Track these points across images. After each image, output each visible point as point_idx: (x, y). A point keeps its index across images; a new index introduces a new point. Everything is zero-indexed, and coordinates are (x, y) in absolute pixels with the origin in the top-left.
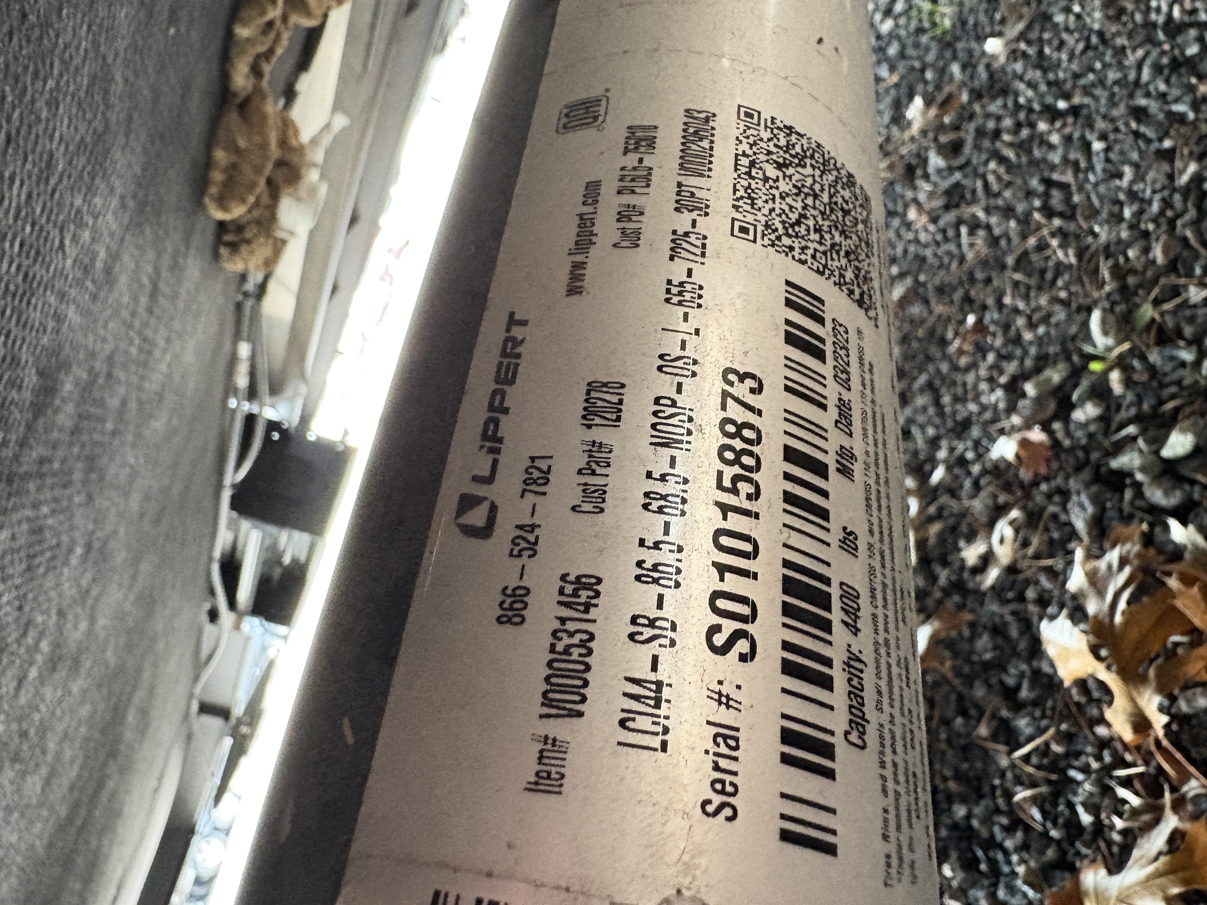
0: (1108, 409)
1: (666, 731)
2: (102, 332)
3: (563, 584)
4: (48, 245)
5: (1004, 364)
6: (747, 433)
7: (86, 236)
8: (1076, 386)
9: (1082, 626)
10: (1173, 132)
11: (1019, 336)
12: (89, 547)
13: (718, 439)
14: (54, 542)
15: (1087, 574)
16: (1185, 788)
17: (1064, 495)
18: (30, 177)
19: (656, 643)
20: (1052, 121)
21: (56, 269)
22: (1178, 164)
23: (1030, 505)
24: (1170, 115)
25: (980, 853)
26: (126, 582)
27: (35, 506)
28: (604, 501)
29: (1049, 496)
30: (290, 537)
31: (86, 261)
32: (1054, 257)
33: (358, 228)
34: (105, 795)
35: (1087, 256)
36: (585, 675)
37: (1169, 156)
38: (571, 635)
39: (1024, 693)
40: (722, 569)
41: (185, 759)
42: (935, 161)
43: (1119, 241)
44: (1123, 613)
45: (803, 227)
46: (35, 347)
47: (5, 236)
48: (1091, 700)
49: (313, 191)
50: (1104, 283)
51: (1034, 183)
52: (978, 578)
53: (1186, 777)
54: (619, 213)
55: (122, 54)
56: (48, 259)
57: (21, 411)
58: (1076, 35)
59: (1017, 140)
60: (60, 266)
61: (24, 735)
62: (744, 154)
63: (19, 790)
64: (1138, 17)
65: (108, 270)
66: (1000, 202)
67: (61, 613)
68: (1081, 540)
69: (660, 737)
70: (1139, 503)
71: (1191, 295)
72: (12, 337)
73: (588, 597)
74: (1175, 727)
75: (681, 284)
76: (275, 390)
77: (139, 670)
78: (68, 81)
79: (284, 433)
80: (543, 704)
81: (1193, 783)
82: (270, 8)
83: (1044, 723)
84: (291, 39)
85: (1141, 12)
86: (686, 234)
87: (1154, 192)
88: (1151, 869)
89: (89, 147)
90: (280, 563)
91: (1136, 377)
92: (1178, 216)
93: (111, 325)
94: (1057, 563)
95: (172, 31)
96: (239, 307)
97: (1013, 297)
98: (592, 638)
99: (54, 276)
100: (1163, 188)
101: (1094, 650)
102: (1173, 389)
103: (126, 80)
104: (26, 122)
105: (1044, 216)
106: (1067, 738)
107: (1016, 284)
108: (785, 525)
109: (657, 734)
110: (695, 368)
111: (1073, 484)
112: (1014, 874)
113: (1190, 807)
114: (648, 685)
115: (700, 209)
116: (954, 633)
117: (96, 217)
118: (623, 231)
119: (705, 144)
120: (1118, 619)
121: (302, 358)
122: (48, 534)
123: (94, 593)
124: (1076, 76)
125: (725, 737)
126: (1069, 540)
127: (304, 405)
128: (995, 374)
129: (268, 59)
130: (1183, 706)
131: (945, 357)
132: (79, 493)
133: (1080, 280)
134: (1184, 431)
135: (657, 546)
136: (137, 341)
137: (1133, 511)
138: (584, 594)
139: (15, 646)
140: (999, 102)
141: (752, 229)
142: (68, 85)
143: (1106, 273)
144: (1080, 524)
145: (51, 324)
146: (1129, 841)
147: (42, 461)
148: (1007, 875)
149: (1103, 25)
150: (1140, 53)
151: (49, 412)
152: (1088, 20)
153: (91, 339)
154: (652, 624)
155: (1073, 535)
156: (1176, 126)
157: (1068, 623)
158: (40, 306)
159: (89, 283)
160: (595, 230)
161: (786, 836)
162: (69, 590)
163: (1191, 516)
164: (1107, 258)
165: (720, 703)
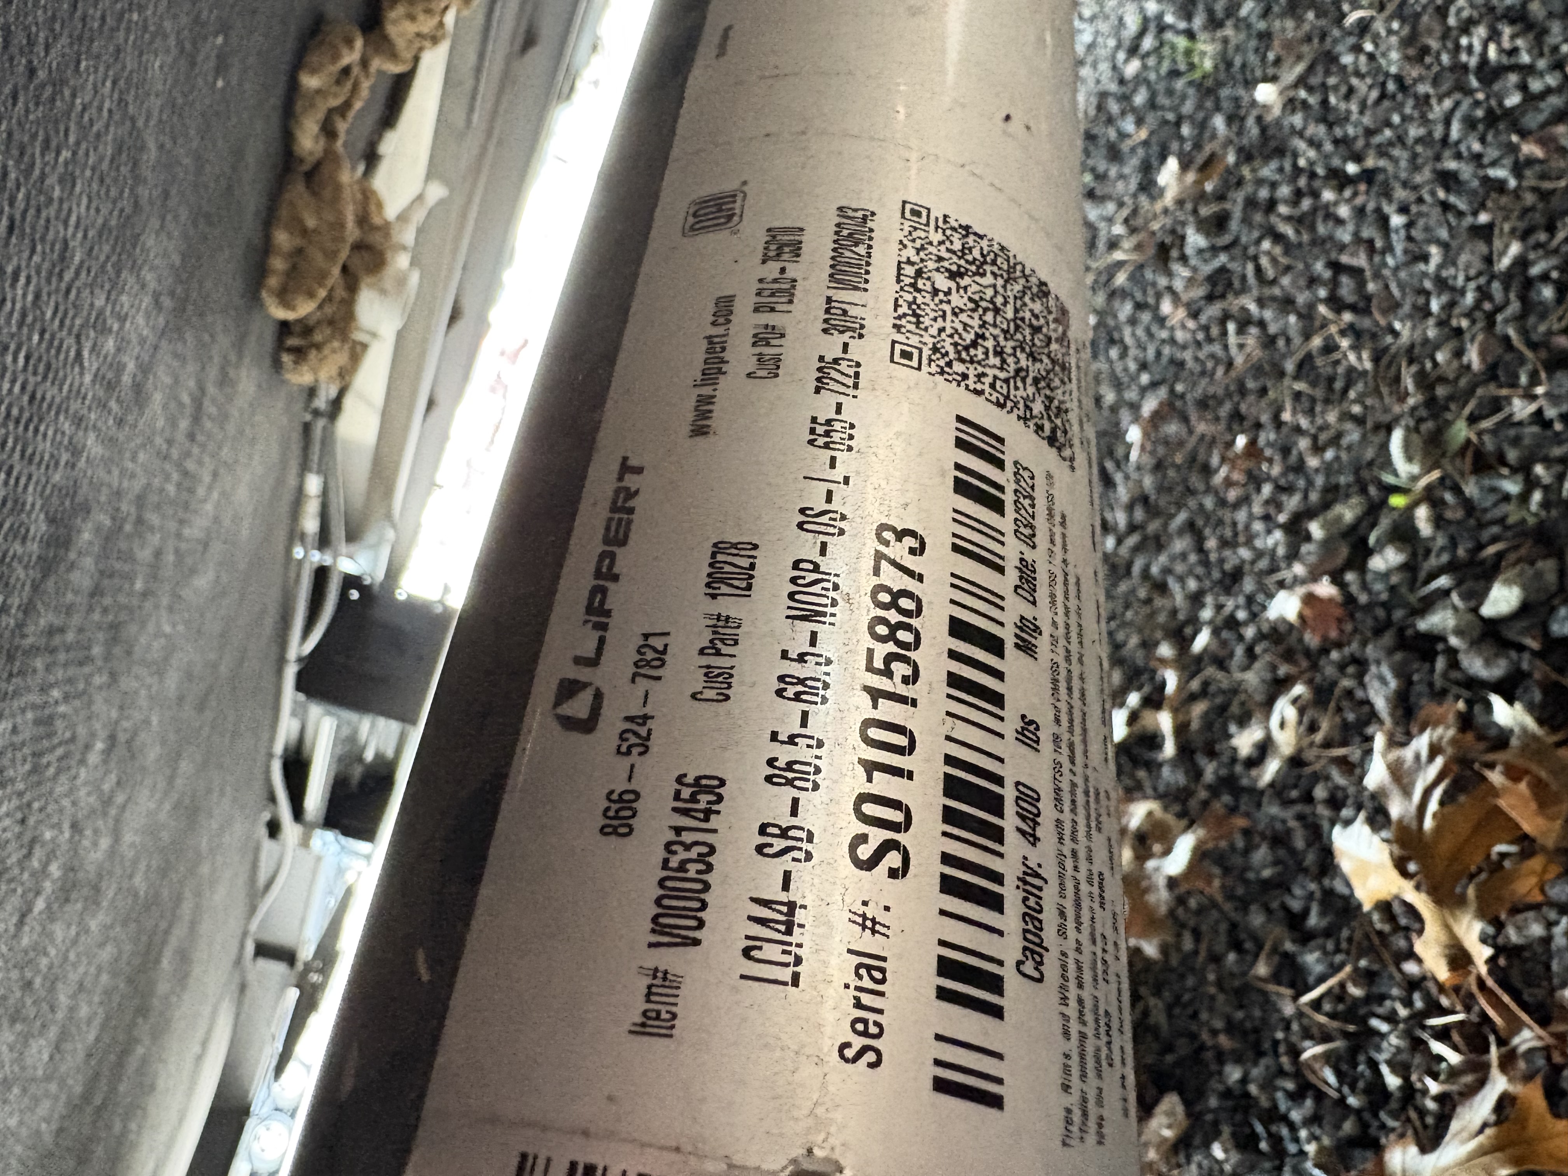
0: (1414, 555)
1: (798, 961)
2: (130, 465)
3: (679, 787)
4: (62, 357)
5: (1284, 498)
6: (905, 603)
7: (110, 344)
8: (1373, 525)
9: (1385, 834)
10: (1489, 204)
11: (1301, 461)
12: (112, 739)
13: (867, 611)
14: (68, 735)
15: (1389, 767)
16: (1516, 1041)
17: (1361, 665)
18: (38, 273)
19: (788, 857)
20: (1340, 189)
21: (71, 385)
22: (1497, 244)
23: (1318, 679)
24: (1486, 180)
25: (1259, 1128)
26: (161, 785)
27: (44, 689)
28: (730, 686)
29: (1342, 667)
30: (373, 726)
31: (110, 375)
32: (1344, 362)
33: (460, 326)
34: (133, 1063)
35: (1384, 361)
36: (702, 896)
37: (1485, 233)
38: (688, 847)
39: (1313, 920)
40: (871, 768)
41: (237, 1016)
42: (1195, 240)
43: (1426, 341)
44: (1435, 815)
45: (980, 350)
46: (44, 487)
47: (6, 348)
48: (1397, 928)
49: (401, 281)
50: (1407, 394)
51: (1319, 267)
52: (1254, 772)
53: (1516, 1026)
54: (755, 336)
55: (156, 114)
56: (61, 374)
57: (26, 567)
58: (1369, 81)
59: (1297, 212)
60: (76, 384)
61: (28, 985)
62: (909, 262)
63: (20, 1059)
64: (1445, 58)
65: (138, 388)
66: (1277, 291)
67: (75, 826)
68: (1381, 722)
69: (791, 969)
70: (1455, 675)
71: (1515, 409)
72: (15, 473)
73: (709, 802)
74: (1502, 962)
75: (829, 422)
76: (352, 536)
77: (178, 899)
78: (87, 151)
79: (365, 590)
80: (653, 931)
81: (1526, 1034)
82: (345, 51)
83: (1338, 958)
84: (373, 89)
85: (1449, 52)
86: (836, 361)
87: (1468, 279)
88: (1473, 1145)
89: (114, 233)
90: (360, 759)
91: (1449, 515)
92: (1499, 309)
93: (142, 456)
94: (1354, 753)
95: (220, 84)
96: (307, 428)
97: (1294, 412)
98: (712, 850)
99: (68, 398)
100: (1479, 274)
101: (1400, 866)
102: (1495, 530)
103: (161, 147)
104: (33, 202)
105: (1331, 309)
106: (1368, 977)
107: (1297, 396)
108: (948, 714)
109: (787, 965)
110: (842, 525)
111: (1370, 651)
112: (1302, 1153)
113: (1522, 1065)
114: (778, 907)
115: (853, 330)
116: (1223, 844)
117: (122, 319)
118: (760, 358)
119: (862, 250)
120: (1428, 823)
121: (388, 492)
122: (59, 724)
123: (120, 799)
124: (1369, 133)
125: (869, 968)
126: (1367, 723)
127: (392, 552)
128: (1272, 511)
129: (343, 116)
130: (1512, 935)
131: (1209, 489)
132: (100, 670)
133: (1377, 392)
134: (1508, 582)
135: (792, 740)
136: (175, 476)
137: (1447, 685)
138: (704, 798)
139: (16, 871)
140: (1274, 165)
141: (916, 353)
142: (87, 154)
143: (1409, 383)
144: (1380, 704)
145: (65, 457)
146: (1447, 1110)
147: (52, 631)
148: (1294, 1155)
149: (1401, 69)
150: (1448, 103)
151: (62, 568)
152: (1383, 62)
153: (116, 472)
154: (784, 833)
155: (1373, 716)
156: (1494, 195)
157: (1366, 829)
158: (50, 433)
159: (113, 404)
160: (726, 355)
161: (941, 1086)
162: (87, 799)
163: (1519, 692)
164: (1411, 362)
165: (864, 927)
